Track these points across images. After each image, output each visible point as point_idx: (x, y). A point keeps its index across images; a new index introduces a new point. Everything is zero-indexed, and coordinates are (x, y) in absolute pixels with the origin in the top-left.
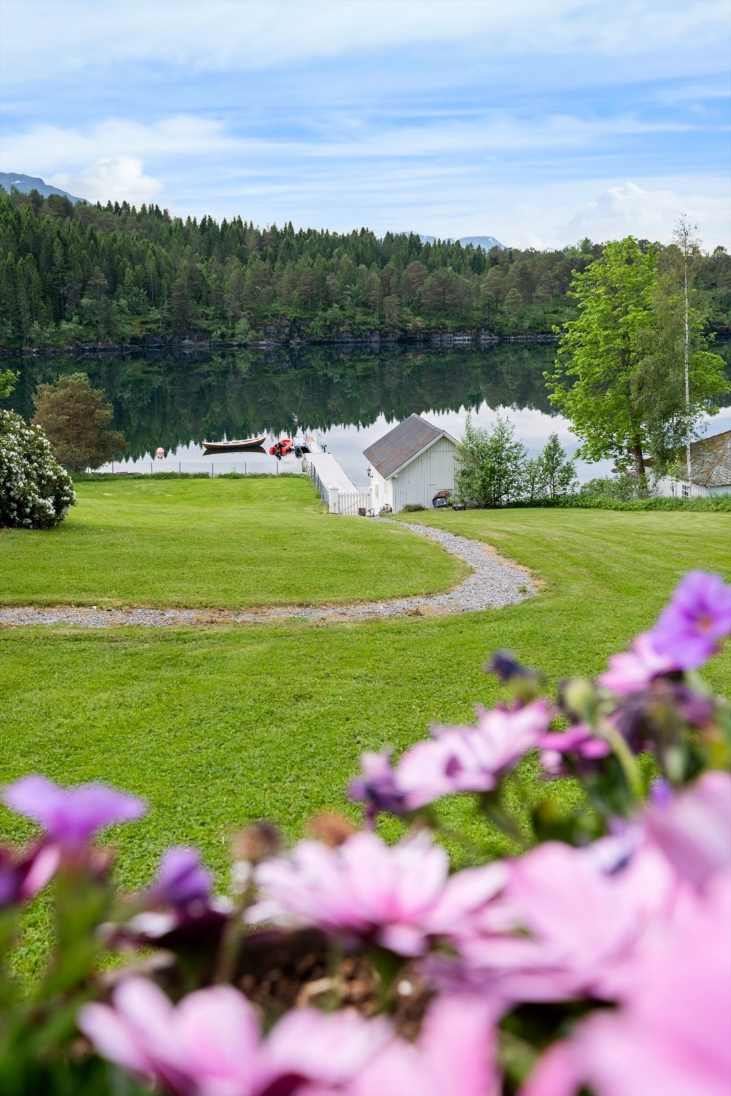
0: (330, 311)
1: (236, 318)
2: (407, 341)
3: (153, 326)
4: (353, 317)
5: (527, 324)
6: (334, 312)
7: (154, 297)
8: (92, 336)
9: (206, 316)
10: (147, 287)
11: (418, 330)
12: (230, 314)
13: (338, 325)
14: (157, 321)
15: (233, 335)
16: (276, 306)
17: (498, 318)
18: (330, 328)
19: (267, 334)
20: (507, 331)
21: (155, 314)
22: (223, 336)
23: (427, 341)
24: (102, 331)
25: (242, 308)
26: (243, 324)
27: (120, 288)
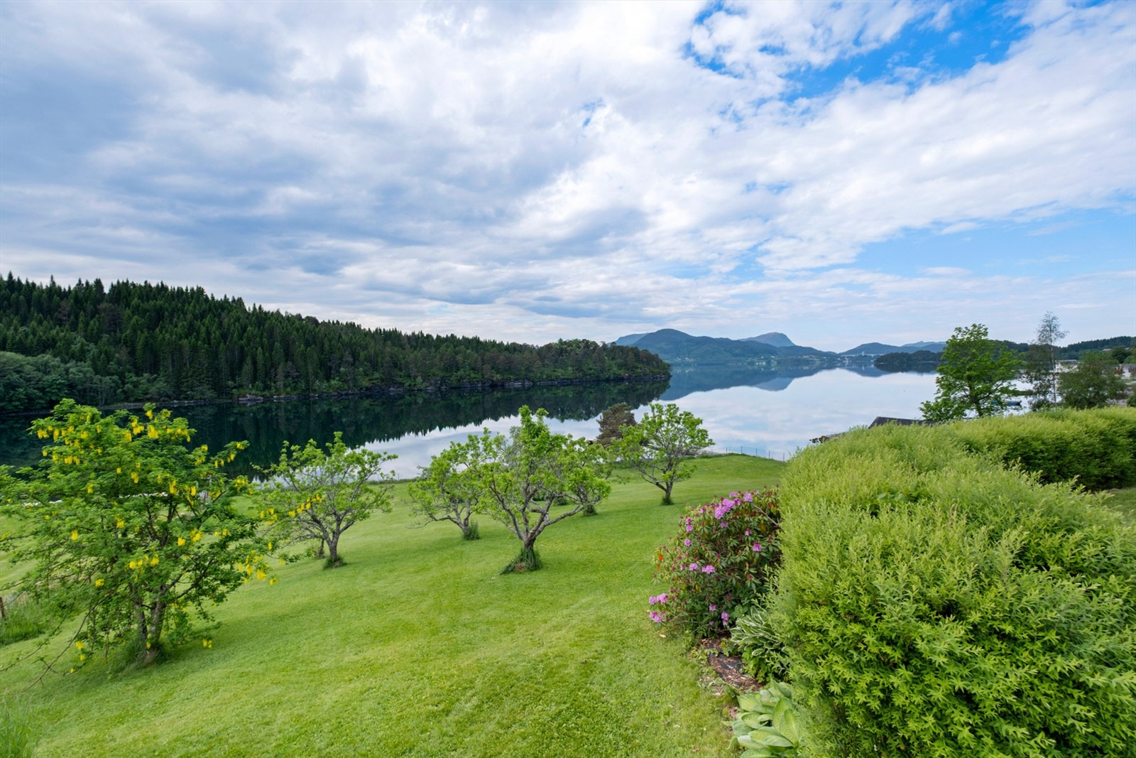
0: (459, 373)
1: (415, 377)
2: (494, 386)
3: (375, 381)
4: (469, 375)
5: (545, 376)
6: (461, 373)
7: (375, 367)
8: (346, 387)
9: (401, 376)
10: (370, 361)
11: (498, 381)
12: (412, 375)
13: (463, 379)
14: (377, 379)
15: (415, 385)
16: (434, 370)
17: (532, 374)
18: (459, 380)
19: (431, 384)
20: (536, 380)
21: (377, 375)
22: (410, 385)
23: (503, 386)
24: (351, 385)
25: (418, 372)
26: (419, 379)
27: (357, 363)
